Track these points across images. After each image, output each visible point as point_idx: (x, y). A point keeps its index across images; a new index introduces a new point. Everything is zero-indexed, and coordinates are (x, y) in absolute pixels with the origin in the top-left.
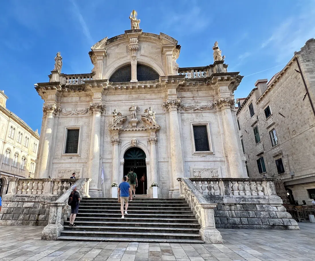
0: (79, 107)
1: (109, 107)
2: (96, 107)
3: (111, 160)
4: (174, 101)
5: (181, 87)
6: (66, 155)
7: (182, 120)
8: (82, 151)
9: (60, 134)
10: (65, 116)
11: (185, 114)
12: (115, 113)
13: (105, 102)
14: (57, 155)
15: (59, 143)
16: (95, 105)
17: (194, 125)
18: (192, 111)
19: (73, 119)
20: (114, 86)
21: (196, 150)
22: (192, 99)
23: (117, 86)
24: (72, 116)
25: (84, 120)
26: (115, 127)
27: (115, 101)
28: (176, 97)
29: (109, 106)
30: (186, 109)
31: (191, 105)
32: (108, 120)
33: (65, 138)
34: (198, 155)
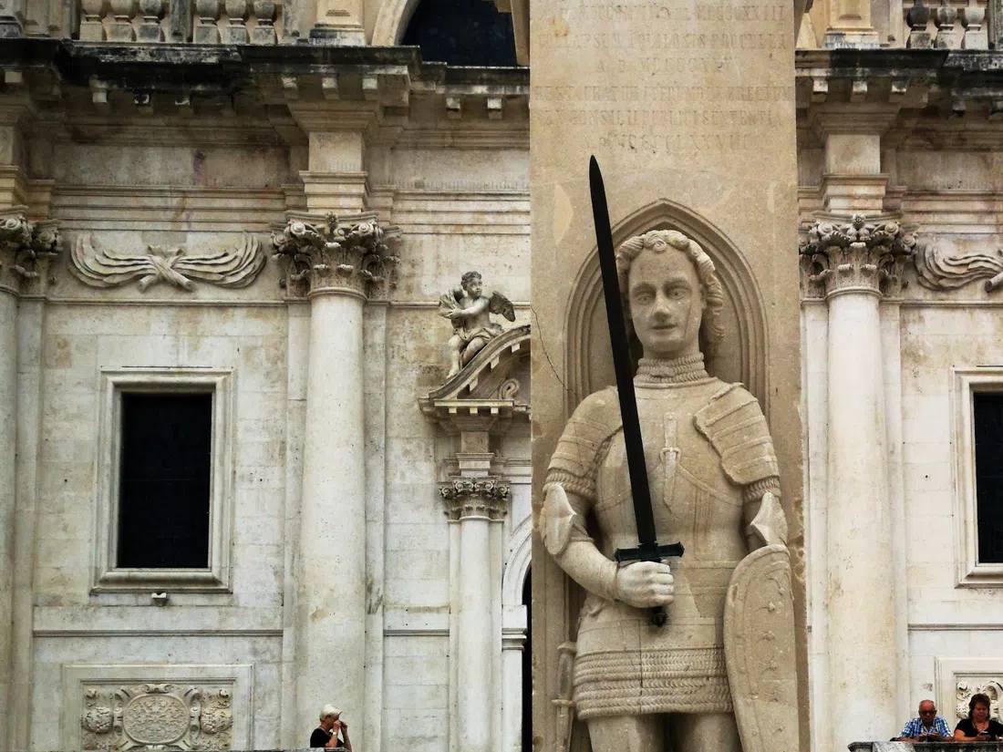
0: (196, 226)
1: (419, 238)
2: (336, 245)
3: (444, 615)
4: (863, 231)
5: (911, 123)
6: (129, 581)
7: (910, 355)
8: (238, 552)
9: (66, 425)
10: (97, 296)
11: (928, 314)
12: (465, 293)
13: (390, 202)
14: (63, 581)
15: (69, 493)
16: (321, 230)
17: (978, 390)
18: (975, 294)
19: (159, 323)
20: (454, 91)
21: (984, 557)
22: (980, 206)
23: (480, 90)
24: (151, 297)
25: (242, 327)
26: (466, 393)
27: (458, 196)
28: (877, 197)
29: (416, 229)
30: (935, 276)
31: (973, 252)
32: (413, 338)
33: (113, 458)
34: (990, 587)
